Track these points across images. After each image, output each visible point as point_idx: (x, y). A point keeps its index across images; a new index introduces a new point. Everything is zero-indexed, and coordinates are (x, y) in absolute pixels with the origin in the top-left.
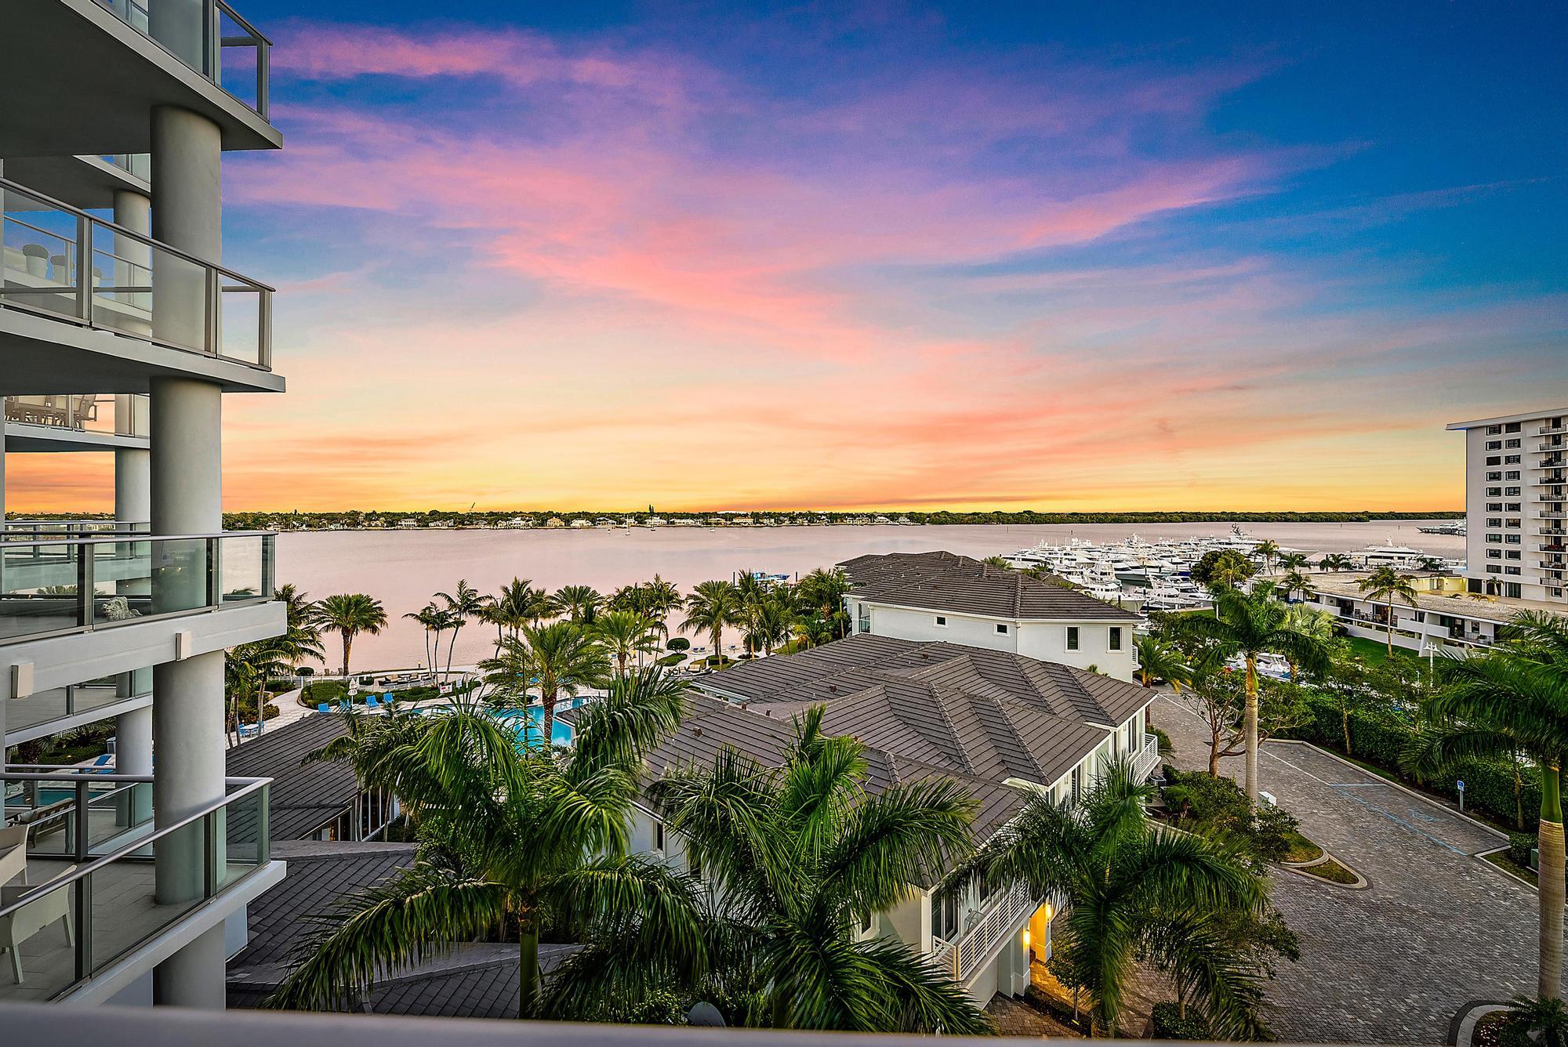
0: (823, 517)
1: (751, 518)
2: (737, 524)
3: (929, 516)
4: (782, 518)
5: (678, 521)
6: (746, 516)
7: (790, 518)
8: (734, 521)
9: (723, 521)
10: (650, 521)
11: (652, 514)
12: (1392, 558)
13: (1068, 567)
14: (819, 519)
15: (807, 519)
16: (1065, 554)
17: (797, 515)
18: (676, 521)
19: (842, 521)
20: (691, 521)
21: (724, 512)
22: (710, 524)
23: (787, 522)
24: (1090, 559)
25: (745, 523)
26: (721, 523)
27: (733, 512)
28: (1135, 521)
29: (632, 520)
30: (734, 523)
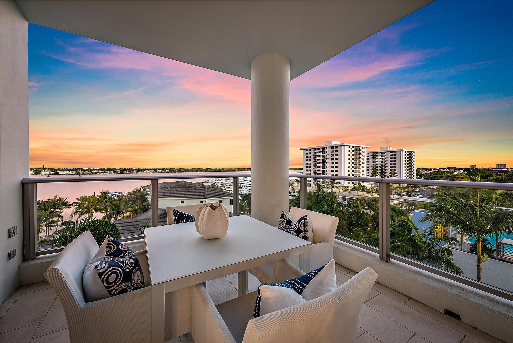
0: (135, 170)
1: (102, 170)
2: (94, 173)
3: (177, 169)
4: (116, 171)
5: (61, 172)
6: (99, 170)
7: (121, 170)
8: (93, 172)
9: (87, 172)
10: (44, 172)
11: (44, 169)
12: (291, 179)
13: (221, 185)
14: (134, 171)
15: (128, 171)
16: (220, 181)
17: (123, 169)
18: (60, 172)
19: (144, 172)
20: (69, 172)
21: (87, 168)
22: (80, 173)
23: (119, 172)
24: (226, 182)
25: (98, 173)
26: (86, 173)
27: (92, 168)
28: (239, 171)
29: (32, 172)
30: (93, 173)
